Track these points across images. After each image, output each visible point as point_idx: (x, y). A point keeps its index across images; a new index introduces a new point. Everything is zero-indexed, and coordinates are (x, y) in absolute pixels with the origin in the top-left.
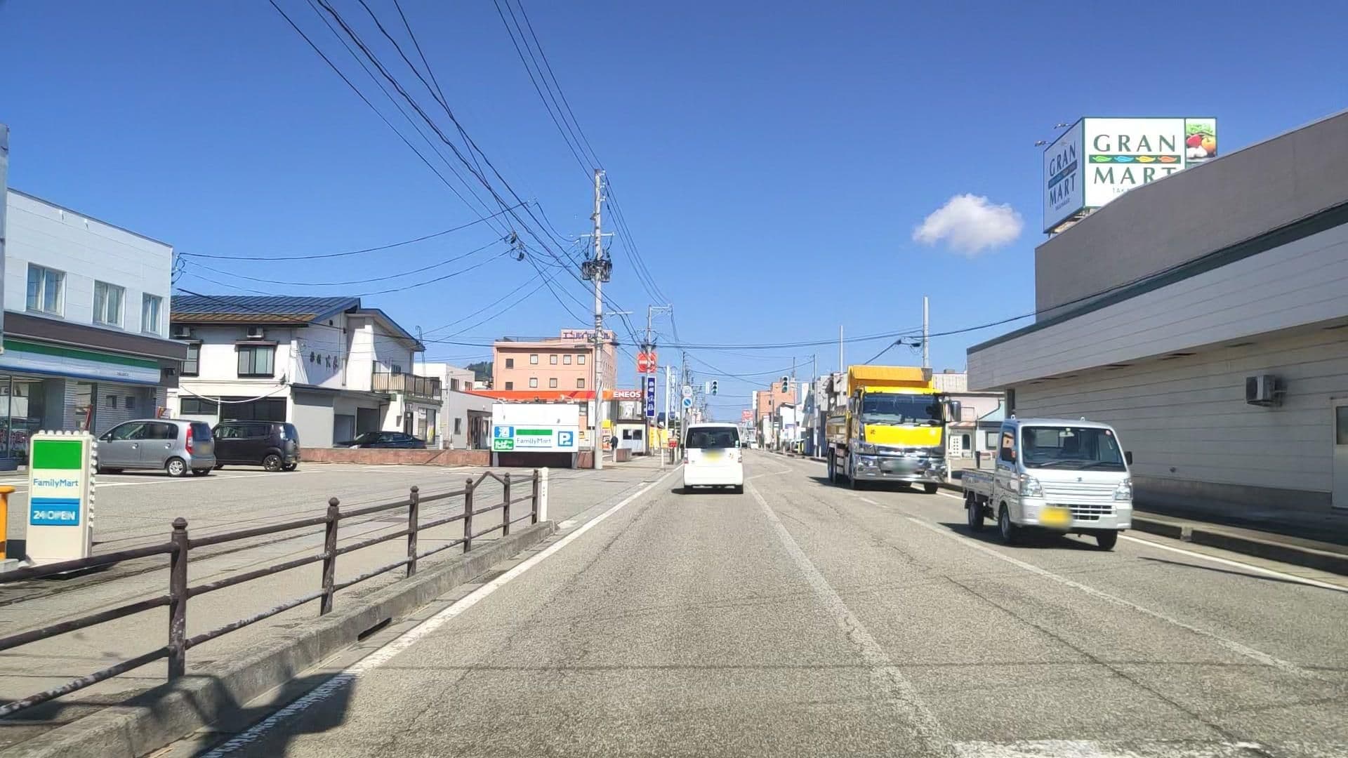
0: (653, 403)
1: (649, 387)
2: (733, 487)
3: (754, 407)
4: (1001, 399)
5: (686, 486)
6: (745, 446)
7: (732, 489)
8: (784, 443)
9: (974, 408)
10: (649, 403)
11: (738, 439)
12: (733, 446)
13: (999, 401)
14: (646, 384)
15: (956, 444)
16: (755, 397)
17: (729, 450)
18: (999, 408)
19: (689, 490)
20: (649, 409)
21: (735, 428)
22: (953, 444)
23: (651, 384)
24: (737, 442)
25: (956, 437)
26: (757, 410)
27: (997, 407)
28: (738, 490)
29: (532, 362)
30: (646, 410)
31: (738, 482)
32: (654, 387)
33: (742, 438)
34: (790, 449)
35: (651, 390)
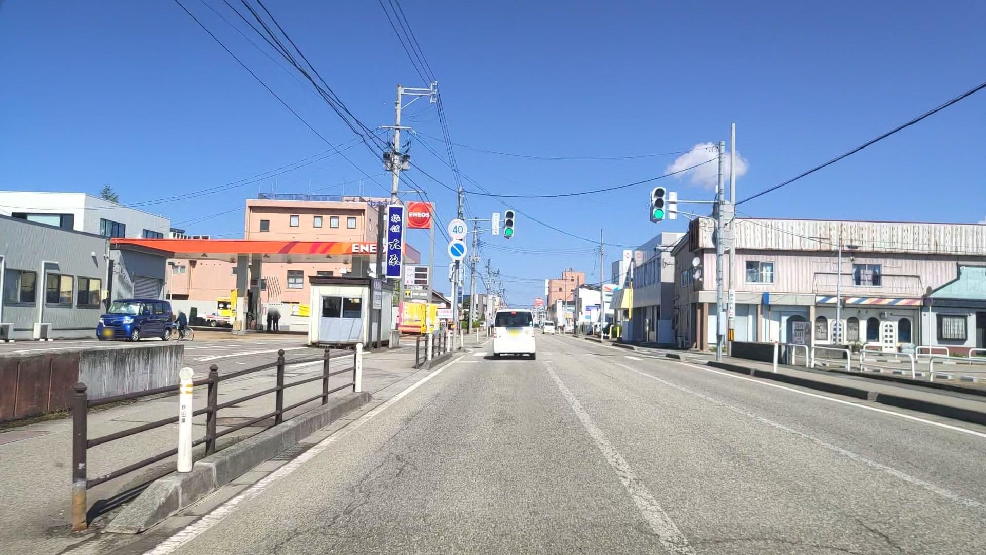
0: (397, 252)
1: (391, 224)
2: (528, 355)
3: (547, 293)
4: (960, 263)
5: (494, 354)
6: (536, 326)
7: (527, 356)
8: (583, 327)
9: (918, 277)
10: (390, 252)
11: (532, 320)
12: (528, 325)
13: (959, 266)
14: (386, 218)
15: (889, 334)
16: (547, 285)
17: (525, 328)
18: (958, 278)
19: (497, 356)
20: (391, 262)
21: (530, 313)
22: (885, 334)
23: (396, 218)
24: (531, 322)
25: (889, 323)
26: (548, 296)
27: (955, 277)
28: (532, 356)
29: (292, 225)
30: (384, 265)
31: (532, 351)
32: (400, 223)
33: (535, 320)
34: (588, 331)
35: (395, 229)
